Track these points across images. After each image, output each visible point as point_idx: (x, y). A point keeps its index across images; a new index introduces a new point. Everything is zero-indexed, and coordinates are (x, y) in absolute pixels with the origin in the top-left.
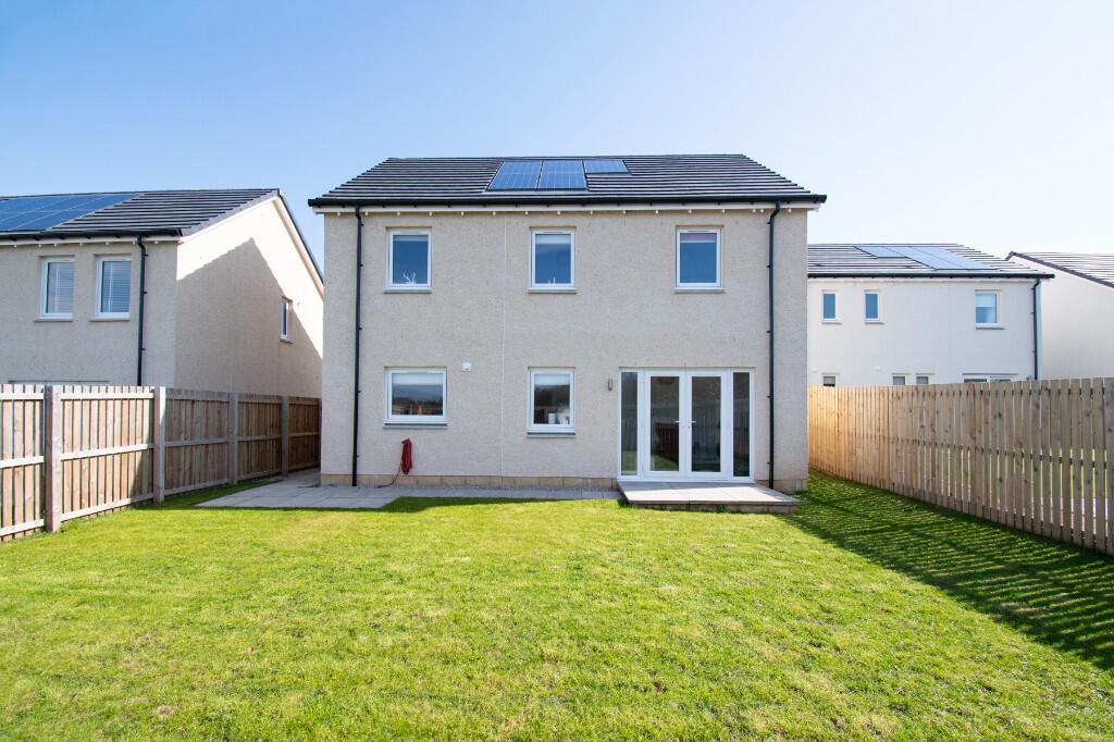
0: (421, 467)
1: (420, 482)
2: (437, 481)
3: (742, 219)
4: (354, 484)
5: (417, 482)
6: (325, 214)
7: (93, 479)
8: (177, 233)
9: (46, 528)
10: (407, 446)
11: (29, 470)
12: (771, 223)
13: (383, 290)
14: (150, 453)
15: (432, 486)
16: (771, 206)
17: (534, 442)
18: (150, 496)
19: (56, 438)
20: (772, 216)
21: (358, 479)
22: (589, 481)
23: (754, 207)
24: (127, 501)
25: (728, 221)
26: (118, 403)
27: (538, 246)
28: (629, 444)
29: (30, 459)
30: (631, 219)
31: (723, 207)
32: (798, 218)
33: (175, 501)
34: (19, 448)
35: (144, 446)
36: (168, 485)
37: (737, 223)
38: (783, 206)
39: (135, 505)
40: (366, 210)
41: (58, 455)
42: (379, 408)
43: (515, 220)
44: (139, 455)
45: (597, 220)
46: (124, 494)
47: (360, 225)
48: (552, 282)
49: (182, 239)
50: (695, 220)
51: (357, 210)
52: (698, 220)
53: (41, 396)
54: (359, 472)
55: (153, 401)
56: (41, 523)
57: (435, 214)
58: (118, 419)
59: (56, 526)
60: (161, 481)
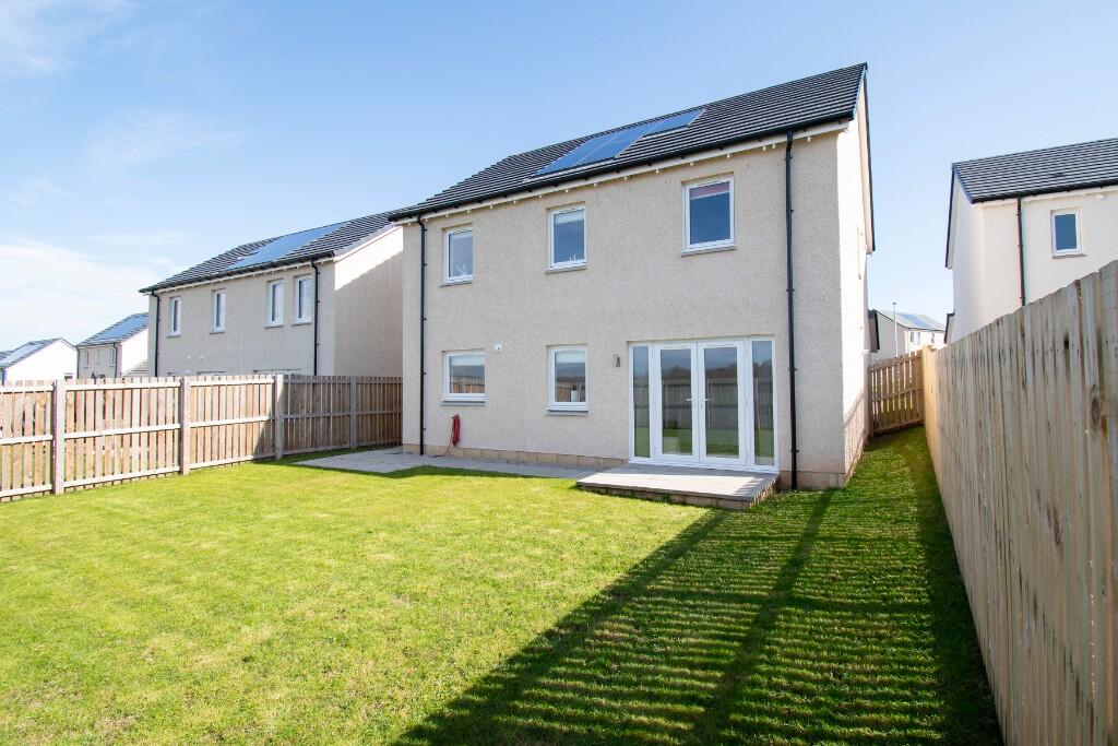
0: (466, 441)
1: (468, 455)
2: (479, 454)
3: (754, 160)
4: (422, 453)
5: (465, 453)
6: (403, 225)
7: (222, 441)
8: (330, 255)
9: (180, 472)
10: (456, 421)
11: (170, 434)
12: (788, 159)
13: (440, 284)
14: (271, 422)
15: (474, 459)
16: (783, 139)
17: (553, 420)
18: (272, 454)
19: (187, 412)
20: (788, 150)
21: (426, 450)
22: (602, 461)
23: (764, 144)
24: (250, 457)
25: (738, 165)
26: (243, 388)
27: (556, 227)
28: (642, 424)
29: (170, 426)
30: (635, 184)
31: (728, 151)
32: (822, 146)
33: (289, 459)
34: (161, 419)
35: (266, 418)
36: (286, 447)
37: (748, 166)
38: (800, 135)
39: (256, 461)
40: (427, 217)
41: (188, 425)
42: (440, 387)
43: (533, 204)
44: (262, 425)
45: (603, 192)
46: (249, 451)
47: (424, 230)
48: (573, 259)
49: (335, 259)
50: (701, 172)
51: (419, 218)
52: (703, 171)
53: (179, 384)
54: (425, 442)
55: (274, 385)
56: (177, 468)
57: (473, 211)
58: (243, 398)
59: (186, 470)
60: (279, 443)
